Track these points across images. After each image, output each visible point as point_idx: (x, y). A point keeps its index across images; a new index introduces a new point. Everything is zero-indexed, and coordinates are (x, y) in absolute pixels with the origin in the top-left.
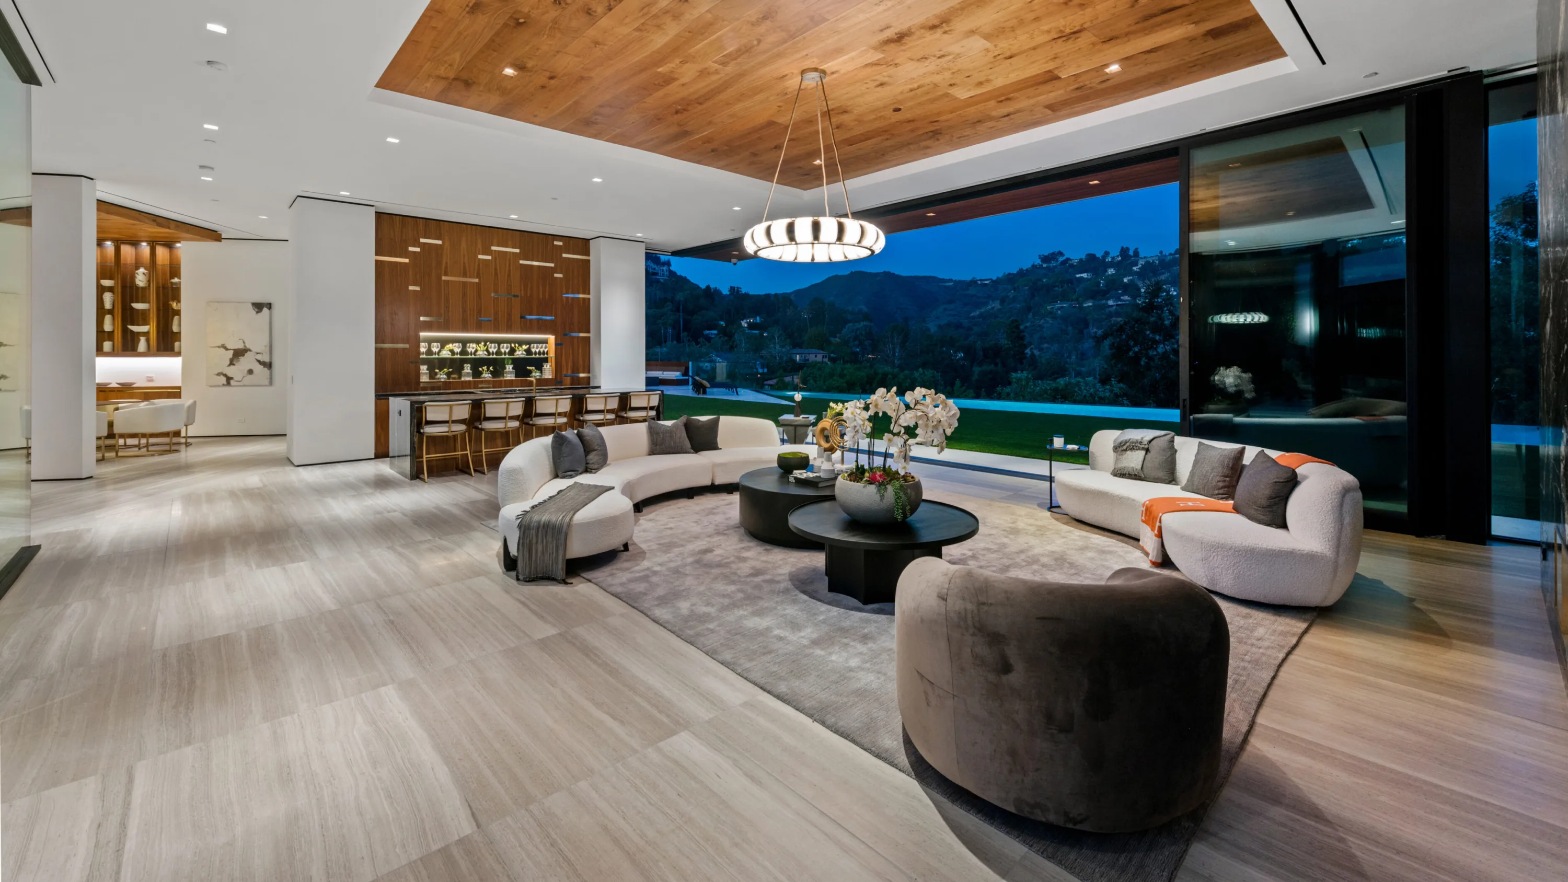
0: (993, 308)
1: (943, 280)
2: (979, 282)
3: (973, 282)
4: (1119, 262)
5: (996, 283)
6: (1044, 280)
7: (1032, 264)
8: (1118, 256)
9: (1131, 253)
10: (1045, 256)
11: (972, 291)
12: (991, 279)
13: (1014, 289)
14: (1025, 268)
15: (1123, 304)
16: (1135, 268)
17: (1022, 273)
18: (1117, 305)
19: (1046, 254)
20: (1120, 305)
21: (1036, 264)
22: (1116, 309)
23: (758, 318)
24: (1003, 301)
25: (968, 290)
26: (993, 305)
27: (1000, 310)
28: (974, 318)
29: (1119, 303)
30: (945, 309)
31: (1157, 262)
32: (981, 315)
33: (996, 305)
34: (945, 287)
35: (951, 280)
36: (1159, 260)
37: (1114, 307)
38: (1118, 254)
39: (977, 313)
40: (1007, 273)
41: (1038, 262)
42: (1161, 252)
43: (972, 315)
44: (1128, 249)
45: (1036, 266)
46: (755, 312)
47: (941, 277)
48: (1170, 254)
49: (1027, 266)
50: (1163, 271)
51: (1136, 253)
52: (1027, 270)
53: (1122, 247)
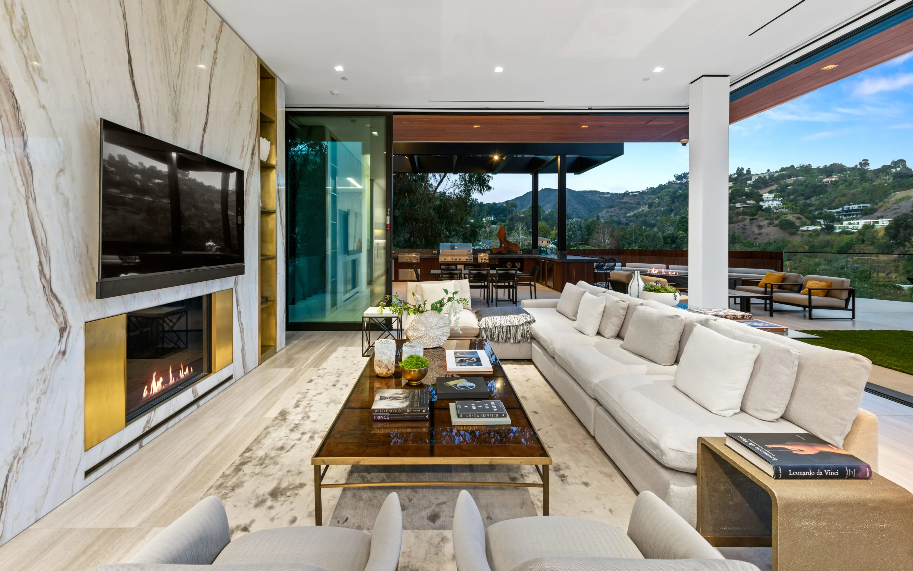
0: (643, 211)
1: (603, 193)
2: (631, 194)
3: (627, 194)
4: (737, 178)
5: (642, 193)
6: (680, 191)
7: (668, 181)
8: (734, 174)
9: (745, 172)
10: (679, 176)
11: (626, 200)
12: (639, 192)
13: (659, 198)
14: (663, 184)
15: (749, 206)
16: (749, 182)
17: (661, 188)
18: (743, 207)
19: (679, 174)
20: (746, 207)
21: (671, 181)
22: (743, 210)
23: (493, 217)
24: (650, 206)
25: (623, 199)
26: (643, 209)
27: (649, 211)
28: (630, 217)
29: (745, 205)
30: (607, 212)
31: (768, 177)
32: (635, 215)
33: (646, 208)
34: (605, 197)
35: (608, 193)
36: (769, 175)
37: (741, 209)
38: (735, 172)
39: (632, 214)
40: (649, 188)
41: (674, 179)
42: (768, 171)
43: (628, 215)
44: (742, 169)
45: (672, 182)
46: (489, 214)
47: (602, 191)
48: (777, 172)
49: (664, 182)
50: (773, 183)
51: (749, 171)
52: (665, 185)
53: (738, 168)
